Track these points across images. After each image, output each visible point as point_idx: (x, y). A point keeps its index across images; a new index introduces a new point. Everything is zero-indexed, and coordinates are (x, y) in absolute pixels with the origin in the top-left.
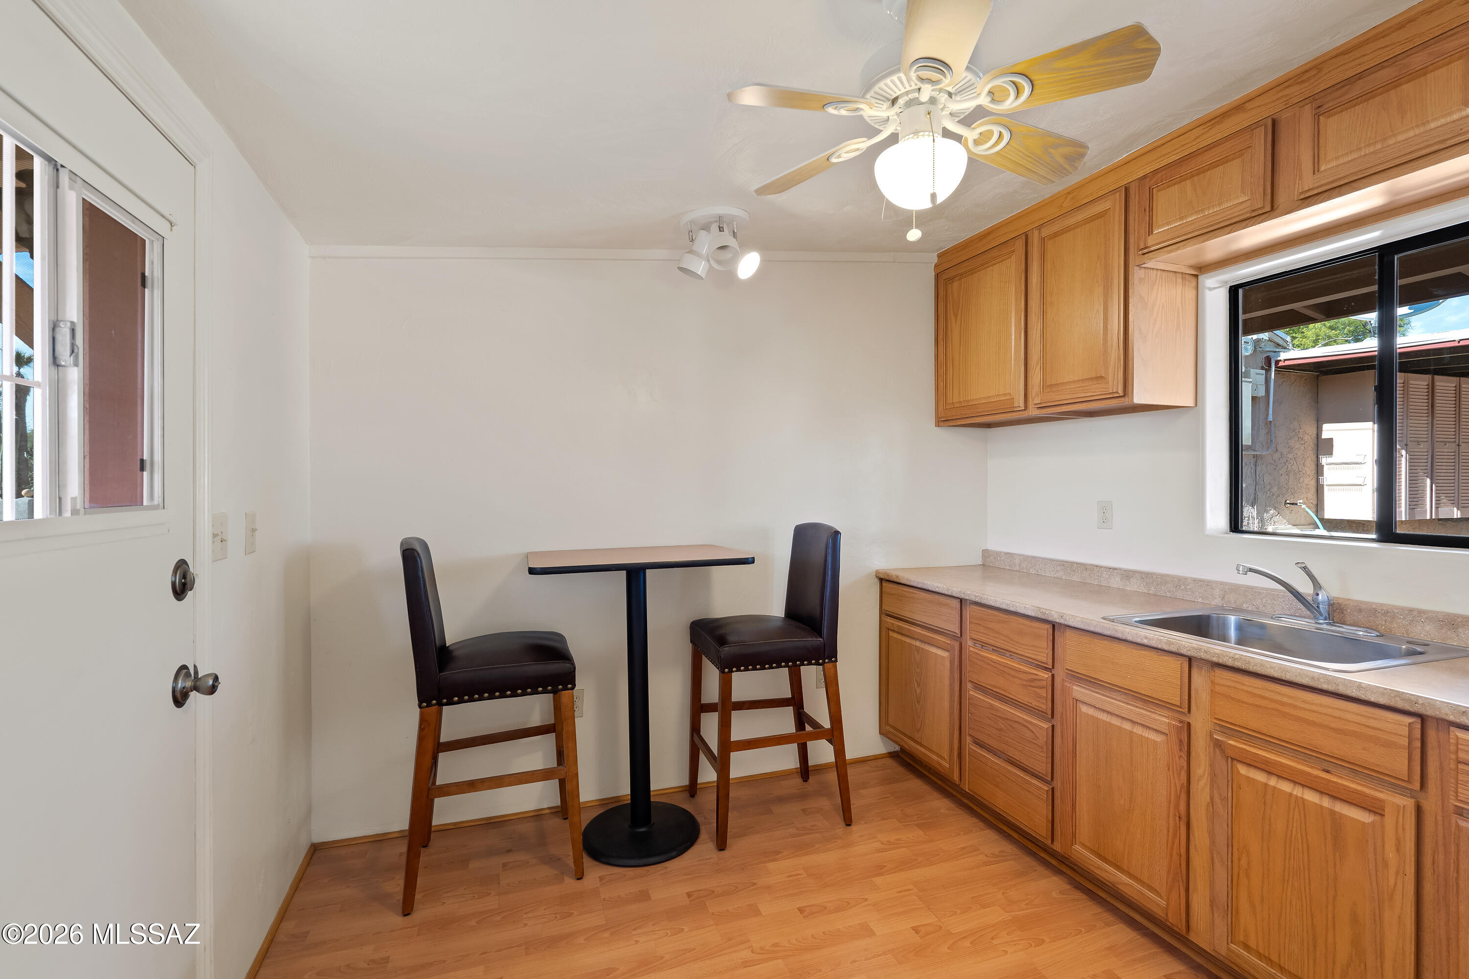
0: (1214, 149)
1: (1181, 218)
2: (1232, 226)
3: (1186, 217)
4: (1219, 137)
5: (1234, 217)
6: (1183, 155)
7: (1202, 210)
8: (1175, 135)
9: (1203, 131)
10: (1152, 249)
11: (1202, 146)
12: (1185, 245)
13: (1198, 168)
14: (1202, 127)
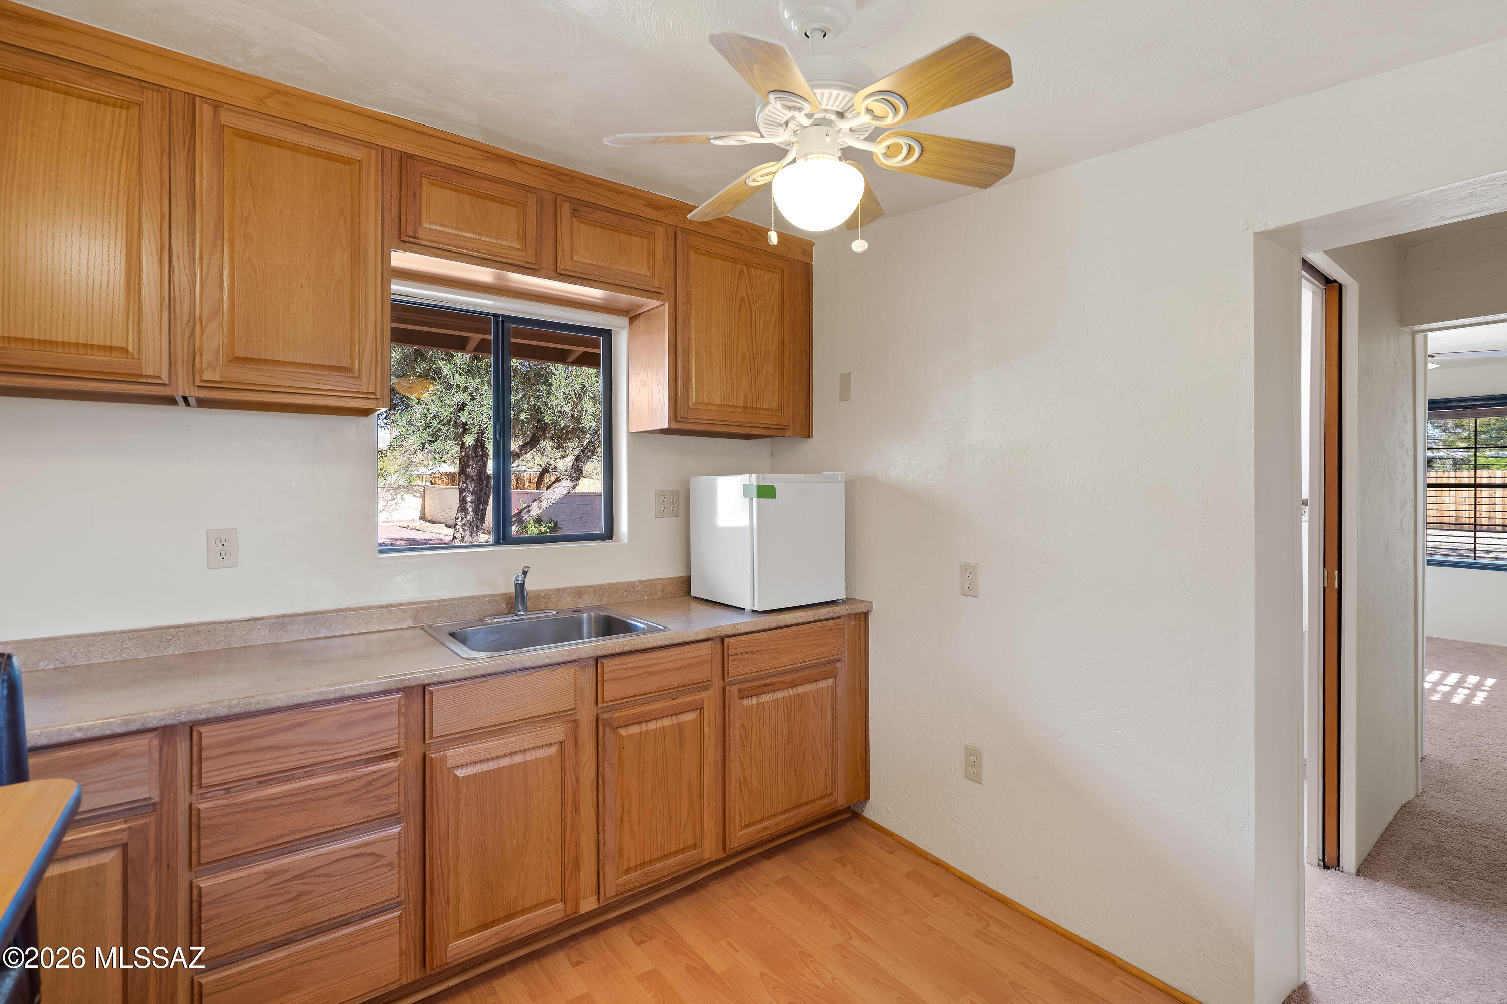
0: (493, 183)
1: (458, 229)
2: (505, 265)
3: (462, 230)
4: (492, 173)
5: (510, 259)
6: (454, 164)
7: (480, 234)
8: (450, 138)
9: (479, 157)
10: (423, 243)
11: (476, 170)
12: (455, 257)
13: (476, 190)
14: (477, 152)
